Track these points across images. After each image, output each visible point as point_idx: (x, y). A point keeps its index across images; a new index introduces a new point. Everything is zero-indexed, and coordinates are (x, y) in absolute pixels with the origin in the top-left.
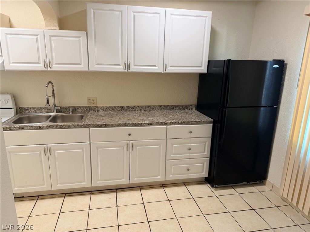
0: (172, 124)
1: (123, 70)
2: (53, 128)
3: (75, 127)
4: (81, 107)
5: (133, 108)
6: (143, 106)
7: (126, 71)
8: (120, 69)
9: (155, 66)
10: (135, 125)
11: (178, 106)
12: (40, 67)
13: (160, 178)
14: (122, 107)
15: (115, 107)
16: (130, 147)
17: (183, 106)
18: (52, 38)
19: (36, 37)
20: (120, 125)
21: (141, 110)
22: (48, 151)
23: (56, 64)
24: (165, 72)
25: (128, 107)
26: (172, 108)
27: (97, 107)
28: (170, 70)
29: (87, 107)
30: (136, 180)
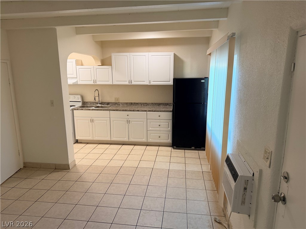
0: (149, 111)
1: (128, 84)
2: (94, 110)
3: (103, 110)
4: (111, 103)
5: (137, 104)
6: (143, 103)
7: (130, 84)
8: (127, 83)
9: (144, 81)
10: (131, 111)
11: (163, 103)
12: (92, 83)
13: (144, 140)
14: (132, 103)
15: (128, 103)
16: (128, 122)
17: (165, 103)
18: (97, 70)
19: (90, 69)
20: (123, 110)
21: (141, 105)
22: (92, 121)
23: (98, 81)
24: (149, 84)
25: (134, 103)
26: (159, 104)
27: (119, 103)
28: (152, 83)
29: (114, 103)
30: (132, 140)
